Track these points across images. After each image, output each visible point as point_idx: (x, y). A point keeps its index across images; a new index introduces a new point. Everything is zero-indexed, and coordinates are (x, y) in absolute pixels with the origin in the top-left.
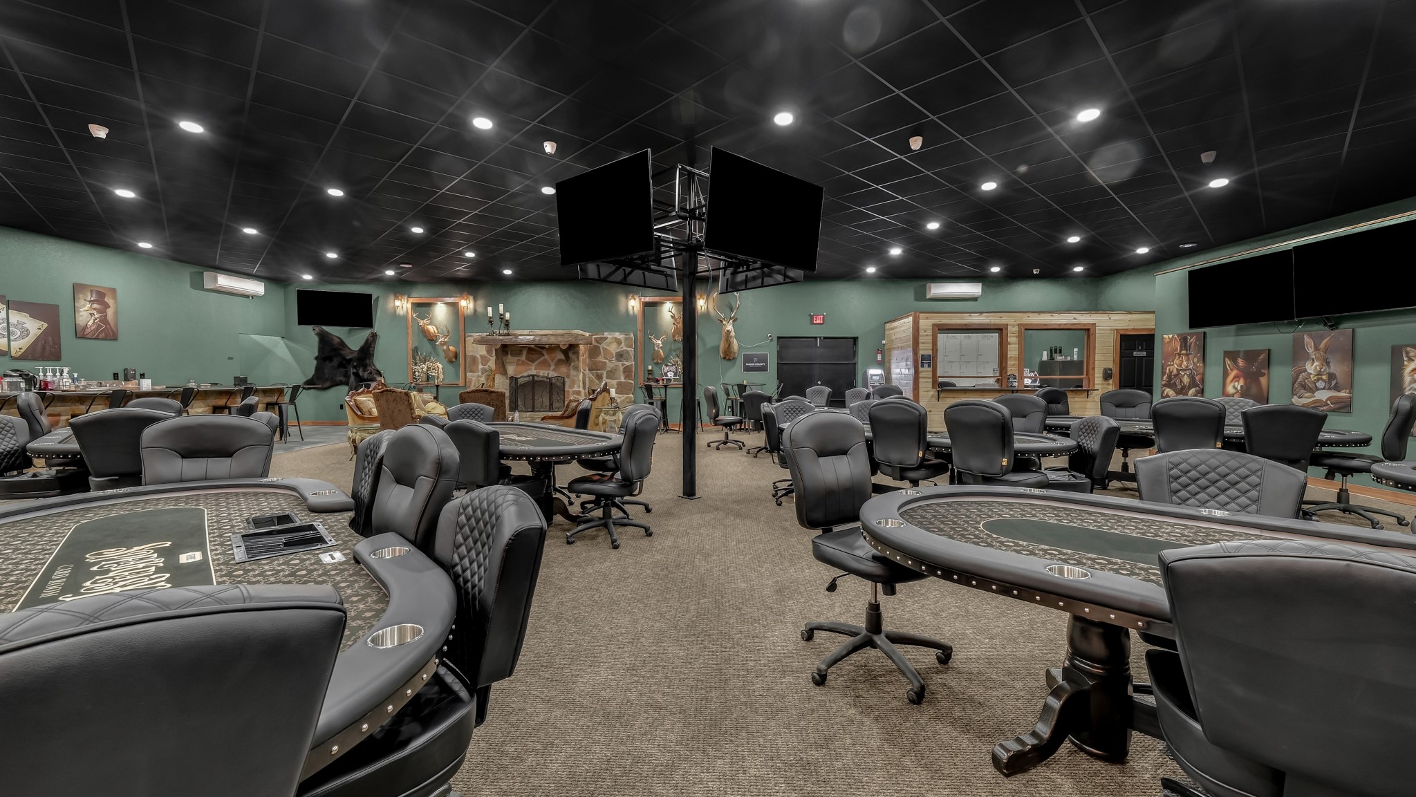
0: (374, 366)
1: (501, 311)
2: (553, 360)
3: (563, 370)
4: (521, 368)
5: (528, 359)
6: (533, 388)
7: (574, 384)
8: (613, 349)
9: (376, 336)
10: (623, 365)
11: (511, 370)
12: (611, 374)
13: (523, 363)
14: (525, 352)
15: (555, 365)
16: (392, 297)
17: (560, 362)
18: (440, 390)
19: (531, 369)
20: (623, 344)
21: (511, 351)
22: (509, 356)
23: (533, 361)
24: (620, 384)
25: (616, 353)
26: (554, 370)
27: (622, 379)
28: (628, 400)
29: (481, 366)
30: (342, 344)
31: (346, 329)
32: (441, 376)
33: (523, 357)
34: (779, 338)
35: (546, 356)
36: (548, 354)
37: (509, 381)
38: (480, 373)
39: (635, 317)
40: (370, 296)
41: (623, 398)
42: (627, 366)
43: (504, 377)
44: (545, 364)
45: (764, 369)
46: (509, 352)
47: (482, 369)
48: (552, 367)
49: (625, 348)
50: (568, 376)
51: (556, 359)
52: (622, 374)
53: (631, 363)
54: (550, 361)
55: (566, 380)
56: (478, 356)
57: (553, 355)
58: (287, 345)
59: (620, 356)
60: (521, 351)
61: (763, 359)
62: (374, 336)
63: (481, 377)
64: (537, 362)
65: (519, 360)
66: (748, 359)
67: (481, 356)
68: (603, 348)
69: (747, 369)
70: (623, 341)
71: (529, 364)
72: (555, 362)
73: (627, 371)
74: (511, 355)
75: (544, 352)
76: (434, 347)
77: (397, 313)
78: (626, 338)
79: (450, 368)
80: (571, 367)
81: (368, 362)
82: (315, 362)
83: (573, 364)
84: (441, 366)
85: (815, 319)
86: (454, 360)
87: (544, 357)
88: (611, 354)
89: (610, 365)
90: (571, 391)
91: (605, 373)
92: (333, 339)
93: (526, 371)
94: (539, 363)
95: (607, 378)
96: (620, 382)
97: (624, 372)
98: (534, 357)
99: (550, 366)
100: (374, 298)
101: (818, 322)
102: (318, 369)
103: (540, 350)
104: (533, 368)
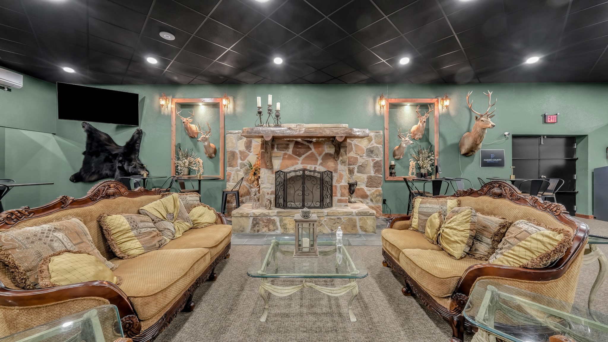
0: (139, 160)
1: (270, 102)
2: (320, 155)
3: (331, 164)
4: (288, 162)
5: (294, 152)
6: (303, 183)
7: (342, 179)
8: (364, 144)
9: (142, 133)
10: (373, 160)
11: (277, 164)
12: (362, 169)
13: (290, 157)
14: (291, 146)
15: (323, 159)
16: (157, 97)
17: (328, 156)
18: (201, 182)
19: (297, 164)
20: (374, 140)
21: (278, 145)
22: (275, 149)
23: (299, 155)
24: (370, 178)
25: (367, 149)
26: (321, 164)
27: (372, 173)
28: (378, 193)
29: (239, 161)
30: (110, 140)
31: (113, 126)
32: (202, 170)
33: (290, 151)
34: (514, 137)
35: (313, 150)
36: (315, 148)
37: (274, 176)
38: (239, 168)
39: (382, 117)
40: (136, 96)
41: (373, 191)
42: (377, 162)
43: (270, 172)
44: (312, 158)
45: (501, 164)
46: (276, 146)
47: (241, 164)
48: (320, 161)
49: (375, 145)
50: (336, 170)
51: (324, 153)
52: (372, 168)
53: (379, 158)
54: (317, 155)
55: (334, 174)
56: (237, 151)
57: (320, 149)
58: (58, 142)
59: (371, 152)
60: (288, 145)
61: (500, 156)
62: (140, 133)
63: (239, 171)
64: (303, 156)
65: (285, 154)
66: (485, 155)
67: (240, 151)
68: (356, 145)
69: (485, 164)
70: (373, 138)
71: (296, 159)
72: (321, 156)
73: (377, 165)
74: (277, 148)
75: (311, 146)
76: (195, 144)
77: (162, 113)
78: (376, 136)
79: (210, 162)
80: (339, 162)
81: (133, 157)
82: (83, 157)
83: (341, 158)
84: (201, 161)
85: (549, 119)
86: (213, 155)
87: (310, 152)
88: (363, 150)
89: (361, 161)
90: (338, 185)
91: (356, 168)
92: (100, 136)
93: (293, 165)
94: (306, 157)
95: (358, 172)
96: (371, 176)
97: (374, 167)
98: (302, 151)
99: (317, 160)
100: (140, 99)
101: (551, 121)
102: (86, 163)
103: (307, 144)
104: (300, 162)
